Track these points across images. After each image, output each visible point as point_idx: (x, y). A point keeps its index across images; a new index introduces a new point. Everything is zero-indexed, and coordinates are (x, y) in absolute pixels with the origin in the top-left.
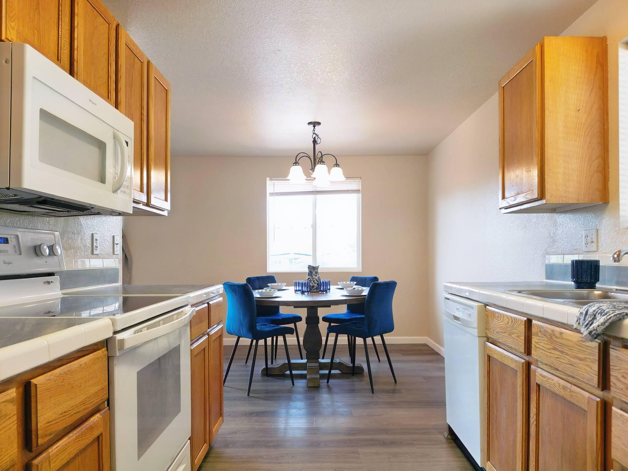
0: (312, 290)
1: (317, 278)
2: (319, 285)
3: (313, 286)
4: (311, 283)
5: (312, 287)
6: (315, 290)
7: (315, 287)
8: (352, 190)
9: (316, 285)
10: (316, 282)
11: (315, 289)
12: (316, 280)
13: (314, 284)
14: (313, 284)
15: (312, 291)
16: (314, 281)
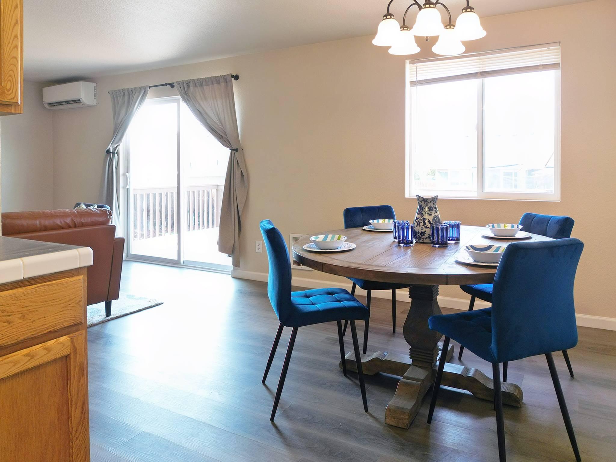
0: (422, 239)
1: (431, 218)
2: (435, 230)
3: (423, 233)
4: (420, 226)
5: (421, 234)
6: (427, 240)
7: (426, 235)
8: (543, 65)
9: (428, 231)
10: (429, 225)
11: (427, 238)
12: (429, 221)
13: (424, 228)
14: (422, 229)
15: (421, 241)
16: (425, 224)
